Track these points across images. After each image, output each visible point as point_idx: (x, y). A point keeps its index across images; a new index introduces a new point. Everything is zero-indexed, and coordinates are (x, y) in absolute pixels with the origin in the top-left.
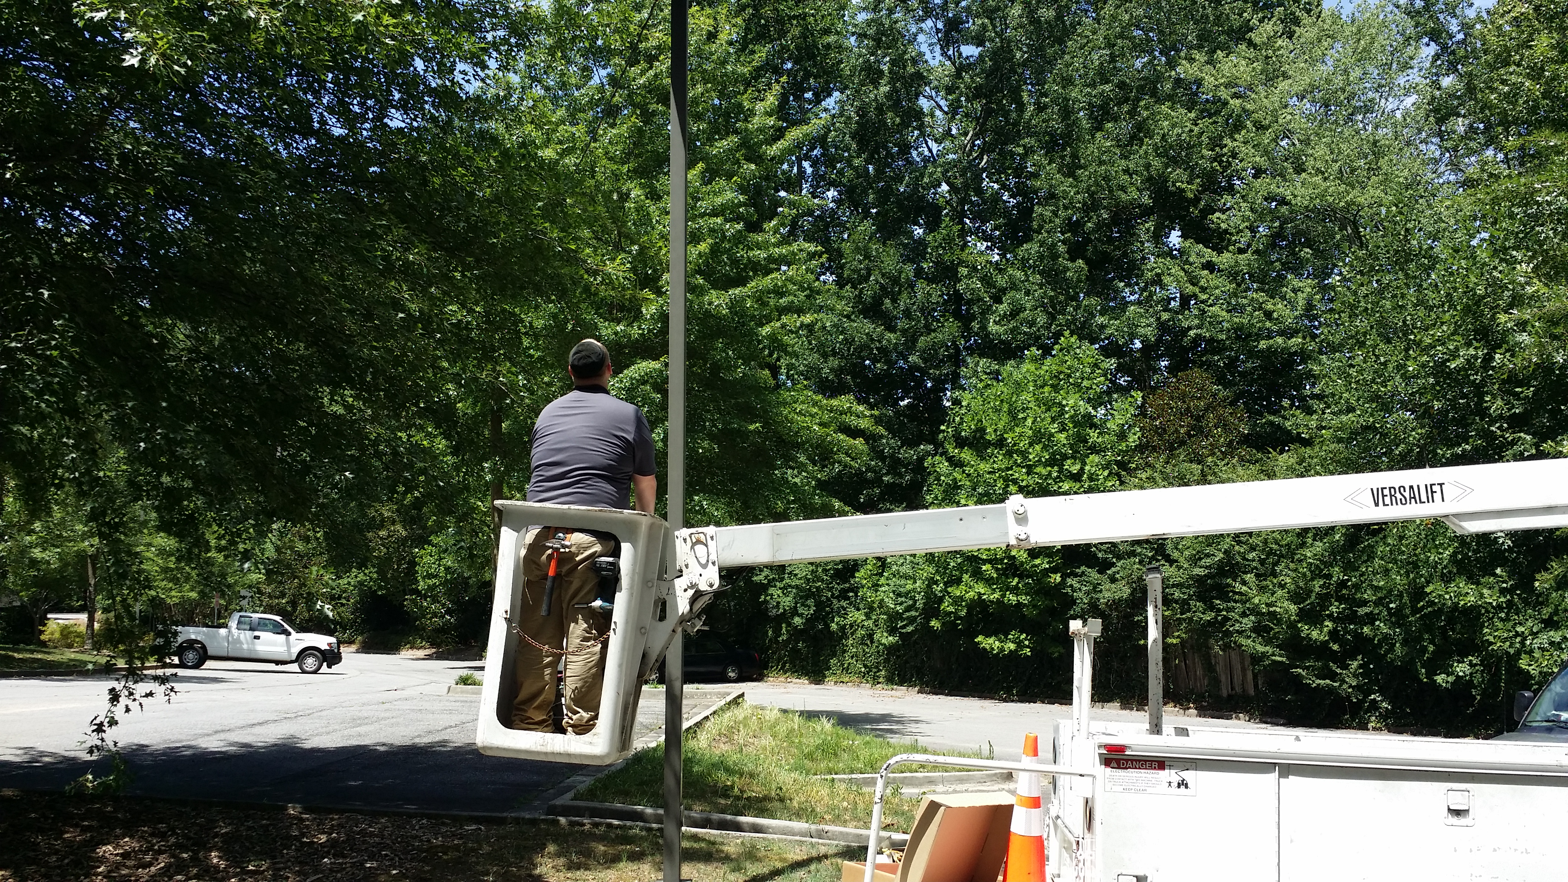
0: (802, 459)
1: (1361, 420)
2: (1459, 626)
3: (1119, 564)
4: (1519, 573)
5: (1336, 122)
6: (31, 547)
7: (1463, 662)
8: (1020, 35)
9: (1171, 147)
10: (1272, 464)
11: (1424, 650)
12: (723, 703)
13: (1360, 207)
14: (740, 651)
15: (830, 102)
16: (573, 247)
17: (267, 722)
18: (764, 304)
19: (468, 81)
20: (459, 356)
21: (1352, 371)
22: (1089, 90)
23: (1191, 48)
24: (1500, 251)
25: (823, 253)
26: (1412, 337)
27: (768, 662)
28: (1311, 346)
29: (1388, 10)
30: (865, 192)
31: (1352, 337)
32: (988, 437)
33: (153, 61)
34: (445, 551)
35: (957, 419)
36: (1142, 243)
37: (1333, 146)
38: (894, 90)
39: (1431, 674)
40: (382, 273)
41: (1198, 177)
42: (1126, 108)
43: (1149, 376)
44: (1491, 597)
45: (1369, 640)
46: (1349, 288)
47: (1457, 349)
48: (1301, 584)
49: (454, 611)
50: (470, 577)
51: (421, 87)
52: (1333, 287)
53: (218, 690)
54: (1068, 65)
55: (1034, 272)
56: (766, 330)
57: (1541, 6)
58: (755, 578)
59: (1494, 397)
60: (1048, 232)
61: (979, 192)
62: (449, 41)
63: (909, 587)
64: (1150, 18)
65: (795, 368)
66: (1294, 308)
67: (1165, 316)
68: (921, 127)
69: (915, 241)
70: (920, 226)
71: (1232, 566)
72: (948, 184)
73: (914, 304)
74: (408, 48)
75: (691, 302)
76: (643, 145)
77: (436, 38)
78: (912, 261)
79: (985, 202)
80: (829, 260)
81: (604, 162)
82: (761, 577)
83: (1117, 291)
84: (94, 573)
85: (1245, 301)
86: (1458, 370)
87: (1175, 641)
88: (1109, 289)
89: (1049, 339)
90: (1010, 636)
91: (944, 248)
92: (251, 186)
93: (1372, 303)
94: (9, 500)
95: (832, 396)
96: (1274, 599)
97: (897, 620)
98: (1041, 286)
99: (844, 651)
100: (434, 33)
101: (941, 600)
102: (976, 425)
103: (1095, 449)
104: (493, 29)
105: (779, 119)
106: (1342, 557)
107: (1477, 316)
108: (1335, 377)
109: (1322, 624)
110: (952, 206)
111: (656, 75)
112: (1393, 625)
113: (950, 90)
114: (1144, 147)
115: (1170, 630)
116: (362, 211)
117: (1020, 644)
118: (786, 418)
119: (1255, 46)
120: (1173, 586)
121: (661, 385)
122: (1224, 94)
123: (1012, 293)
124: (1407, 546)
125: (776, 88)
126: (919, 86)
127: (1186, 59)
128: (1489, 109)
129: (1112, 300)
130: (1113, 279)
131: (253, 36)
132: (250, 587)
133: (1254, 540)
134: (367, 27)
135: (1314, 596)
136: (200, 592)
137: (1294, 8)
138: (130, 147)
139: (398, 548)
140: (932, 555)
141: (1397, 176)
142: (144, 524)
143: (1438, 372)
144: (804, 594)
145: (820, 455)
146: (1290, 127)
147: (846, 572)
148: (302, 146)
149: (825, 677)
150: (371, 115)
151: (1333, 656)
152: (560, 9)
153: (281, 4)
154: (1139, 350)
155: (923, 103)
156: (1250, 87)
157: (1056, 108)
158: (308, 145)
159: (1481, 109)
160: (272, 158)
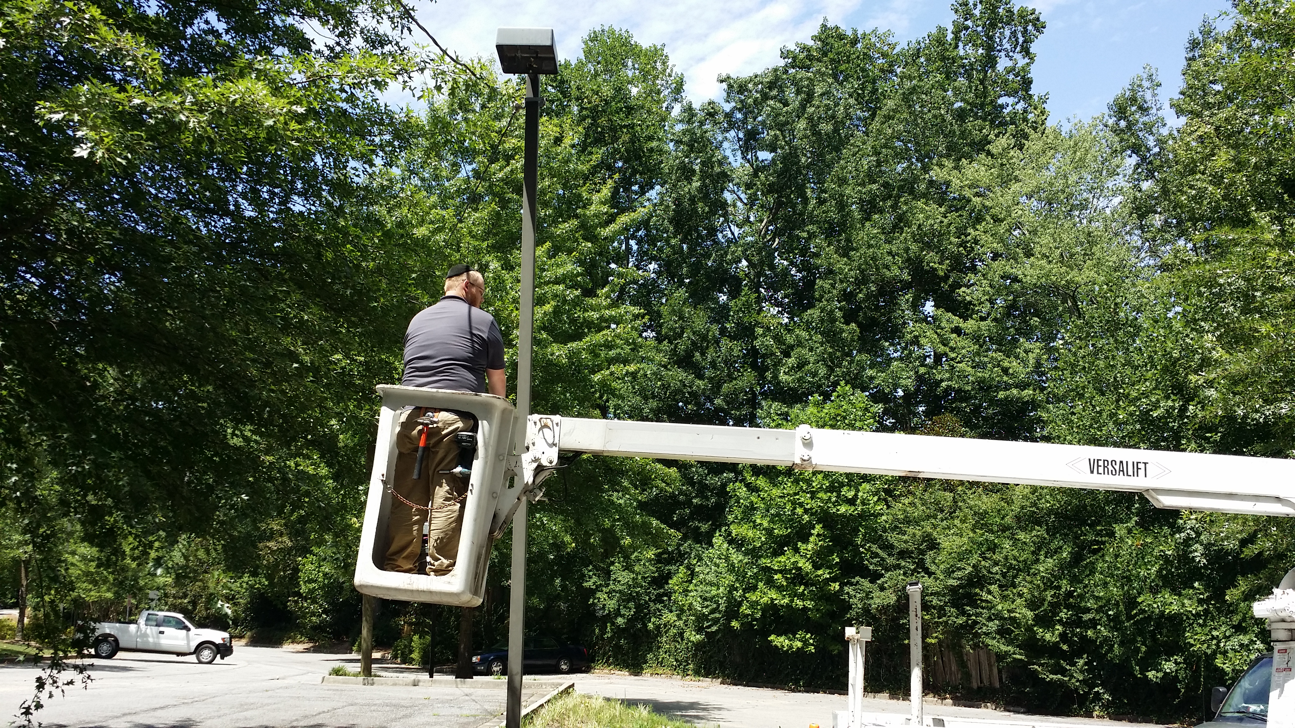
0: (626, 483)
2: (1165, 631)
3: (887, 575)
4: (1212, 587)
5: (1057, 217)
7: (1170, 661)
8: (804, 144)
9: (925, 235)
10: (1010, 493)
11: (1138, 650)
12: (556, 692)
13: (1078, 286)
14: (572, 646)
15: (653, 194)
17: (167, 707)
18: (597, 356)
19: (358, 176)
20: (342, 398)
21: (1074, 418)
22: (859, 188)
23: (941, 156)
24: (1191, 322)
25: (645, 314)
26: (1122, 391)
27: (594, 656)
28: (1040, 397)
29: (1099, 128)
30: (680, 266)
31: (1073, 390)
32: (779, 468)
33: (100, 154)
34: (324, 559)
36: (903, 311)
37: (1055, 236)
38: (704, 185)
39: (1144, 670)
40: (281, 329)
41: (947, 259)
42: (889, 203)
43: (910, 419)
44: (1191, 606)
45: (1092, 641)
46: (1070, 350)
47: (1158, 401)
48: (1036, 594)
49: (329, 611)
50: (343, 583)
51: (320, 178)
52: (1057, 350)
53: (127, 678)
54: (843, 168)
55: (816, 333)
56: (597, 377)
57: (1220, 126)
58: (585, 584)
59: (1189, 440)
60: (828, 301)
61: (772, 267)
62: (344, 143)
63: (714, 592)
64: (909, 132)
65: (621, 408)
66: (1026, 366)
67: (922, 370)
68: (725, 215)
69: (720, 306)
70: (724, 293)
71: (980, 578)
72: (747, 260)
73: (719, 357)
74: (310, 148)
75: (537, 353)
76: (500, 226)
77: (333, 141)
78: (717, 322)
79: (776, 276)
80: (650, 320)
81: (468, 238)
82: (590, 583)
83: (883, 349)
84: (27, 576)
85: (986, 359)
86: (1159, 418)
87: (933, 641)
88: (876, 348)
89: (828, 387)
90: (798, 636)
91: (744, 312)
92: (175, 258)
93: (1089, 363)
96: (1014, 606)
97: (703, 620)
98: (822, 344)
99: (659, 647)
100: (332, 137)
101: (740, 604)
103: (866, 479)
104: (380, 134)
105: (612, 207)
106: (1069, 572)
107: (1174, 374)
108: (1060, 423)
109: (1053, 627)
110: (750, 278)
111: (512, 171)
112: (1112, 629)
113: (748, 186)
114: (904, 235)
115: (929, 632)
116: (267, 279)
117: (805, 642)
119: (992, 156)
120: (932, 594)
122: (968, 193)
123: (799, 349)
124: (1121, 563)
125: (610, 183)
126: (724, 182)
127: (937, 165)
128: (1181, 208)
129: (879, 356)
130: (880, 339)
131: (183, 137)
132: (158, 589)
133: (997, 557)
134: (277, 131)
135: (1046, 603)
136: (115, 593)
137: (1023, 126)
138: (76, 223)
139: (285, 556)
140: (733, 565)
141: (1107, 261)
142: (71, 534)
143: (1143, 420)
144: (626, 598)
145: (640, 481)
146: (1021, 220)
147: (661, 580)
148: (219, 224)
149: (642, 669)
150: (277, 201)
151: (1063, 655)
152: (435, 119)
153: (207, 111)
154: (901, 397)
155: (727, 196)
156: (988, 188)
157: (834, 202)
158: (224, 224)
159: (1174, 208)
160: (194, 235)
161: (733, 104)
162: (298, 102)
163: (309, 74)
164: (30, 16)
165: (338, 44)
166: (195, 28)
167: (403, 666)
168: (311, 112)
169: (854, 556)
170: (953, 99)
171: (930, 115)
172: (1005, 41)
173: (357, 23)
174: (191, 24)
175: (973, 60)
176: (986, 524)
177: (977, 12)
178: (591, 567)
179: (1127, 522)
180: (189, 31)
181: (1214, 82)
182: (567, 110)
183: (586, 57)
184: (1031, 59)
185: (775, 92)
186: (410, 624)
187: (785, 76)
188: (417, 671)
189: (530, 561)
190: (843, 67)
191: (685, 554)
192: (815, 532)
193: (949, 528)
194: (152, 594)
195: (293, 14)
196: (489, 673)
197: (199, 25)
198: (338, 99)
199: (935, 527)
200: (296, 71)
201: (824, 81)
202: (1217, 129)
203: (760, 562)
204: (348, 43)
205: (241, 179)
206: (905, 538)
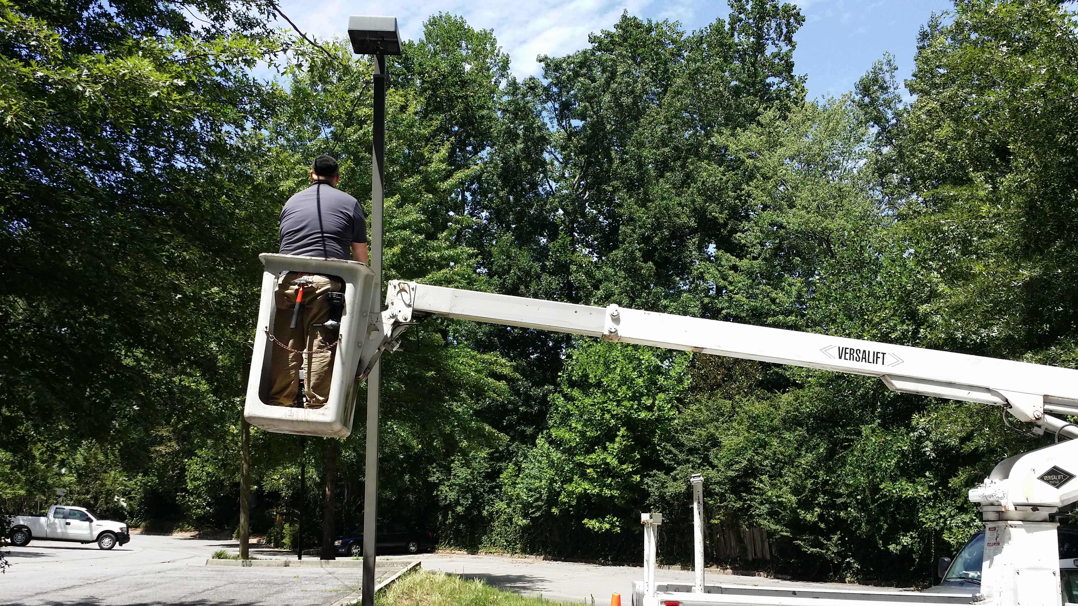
0: (464, 395)
2: (903, 511)
3: (679, 468)
4: (939, 476)
5: (814, 176)
7: (907, 536)
8: (609, 113)
9: (708, 189)
10: (778, 400)
11: (881, 527)
12: (405, 570)
13: (831, 232)
14: (419, 531)
15: (484, 154)
17: (73, 587)
19: (231, 138)
22: (654, 151)
23: (720, 125)
24: (921, 262)
25: (478, 254)
26: (866, 317)
27: (438, 539)
28: (801, 322)
29: (847, 103)
30: (507, 214)
31: (828, 317)
32: (590, 381)
33: (9, 119)
34: (207, 461)
35: (570, 368)
36: (691, 252)
37: (813, 191)
38: (527, 147)
39: (886, 544)
41: (726, 209)
42: (679, 163)
44: (923, 492)
45: (844, 521)
46: (824, 284)
47: (895, 325)
48: (799, 482)
49: (212, 504)
50: (223, 480)
51: (199, 140)
52: (814, 284)
53: (39, 562)
54: (641, 134)
55: (620, 269)
57: (945, 103)
58: (430, 479)
60: (629, 243)
61: (584, 215)
62: (219, 111)
63: (537, 484)
64: (694, 105)
65: (459, 332)
66: (789, 296)
67: (706, 300)
68: (545, 172)
69: (541, 247)
70: (544, 237)
71: (753, 470)
72: (563, 209)
73: (540, 289)
74: (190, 115)
76: (355, 180)
77: (209, 109)
78: (539, 261)
79: (587, 222)
80: (483, 259)
82: (434, 478)
83: (675, 283)
85: (758, 291)
86: (896, 339)
87: (716, 522)
88: (669, 282)
90: (606, 519)
91: (560, 252)
92: (74, 207)
93: (840, 294)
95: (484, 352)
96: (781, 493)
97: (528, 508)
98: (625, 279)
99: (492, 531)
100: (208, 106)
101: (559, 494)
102: (582, 372)
103: (661, 389)
104: (249, 103)
105: (450, 165)
106: (825, 464)
107: (908, 304)
109: (813, 510)
110: (565, 224)
111: (364, 133)
112: (860, 510)
113: (563, 148)
114: (691, 189)
115: (713, 515)
116: (154, 225)
117: (613, 525)
118: (453, 367)
119: (762, 126)
120: (715, 483)
122: (742, 155)
123: (606, 283)
124: (867, 457)
125: (447, 145)
126: (543, 145)
127: (717, 132)
128: (913, 168)
129: (672, 289)
130: (672, 275)
131: (79, 104)
132: (64, 487)
133: (767, 452)
134: (160, 101)
135: (807, 490)
136: (27, 491)
137: (787, 101)
139: (173, 458)
140: (553, 462)
141: (855, 211)
144: (465, 490)
145: (475, 392)
146: (785, 178)
147: (494, 475)
148: (113, 178)
149: (478, 549)
150: (162, 158)
151: (821, 532)
152: (298, 91)
153: (100, 83)
155: (546, 156)
156: (759, 152)
157: (634, 162)
158: (117, 178)
159: (908, 168)
160: (90, 188)
161: (550, 80)
162: (179, 76)
163: (188, 53)
165: (213, 26)
166: (91, 11)
167: (276, 550)
168: (190, 85)
169: (652, 453)
170: (729, 78)
171: (711, 92)
172: (771, 32)
173: (229, 9)
174: (87, 9)
175: (746, 46)
176: (758, 426)
177: (749, 7)
178: (434, 465)
179: (871, 424)
180: (85, 14)
181: (938, 67)
182: (411, 82)
183: (427, 39)
184: (793, 46)
185: (584, 71)
186: (282, 514)
187: (592, 58)
188: (288, 553)
189: (383, 459)
190: (640, 51)
191: (513, 453)
192: (620, 433)
193: (729, 429)
194: (59, 491)
195: (175, 1)
196: (349, 554)
197: (93, 9)
198: (213, 74)
199: (717, 428)
200: (177, 50)
201: (624, 62)
202: (942, 105)
203: (575, 459)
204: (222, 26)
205: (131, 140)
206: (694, 437)
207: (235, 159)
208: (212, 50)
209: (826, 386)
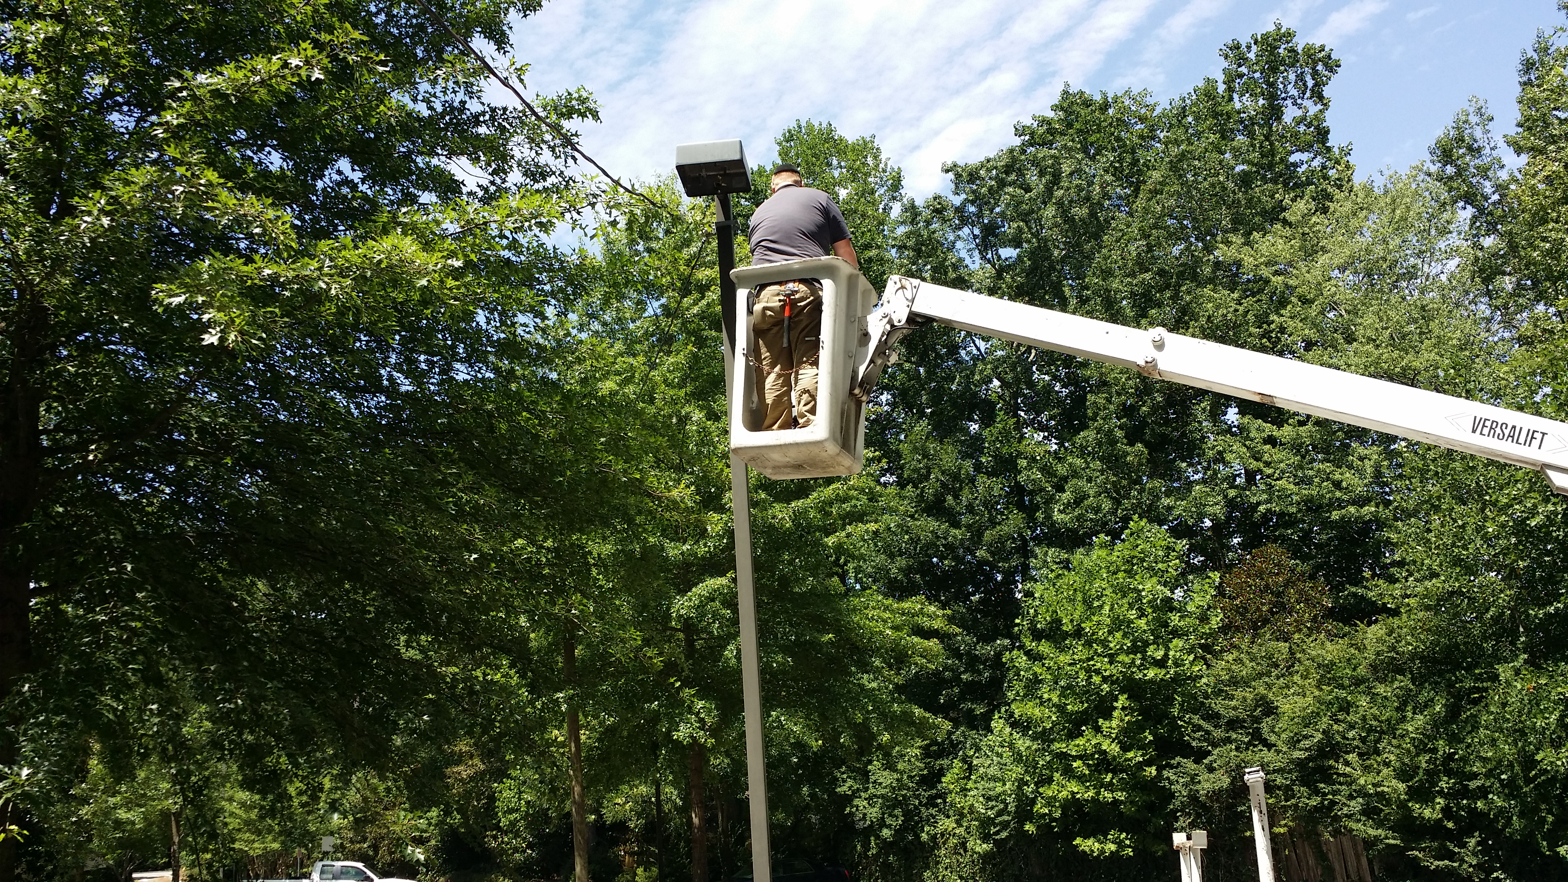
0: (877, 662)
1: (1447, 586)
3: (1215, 752)
5: (1381, 291)
6: (115, 808)
8: (1055, 234)
9: (1218, 327)
10: (1361, 637)
11: (1543, 820)
13: (1417, 372)
14: (829, 868)
16: (638, 476)
18: (828, 514)
19: (529, 332)
20: (531, 593)
21: (1430, 536)
22: (1129, 279)
23: (1226, 231)
25: (882, 457)
26: (1487, 498)
27: (859, 879)
28: (1385, 513)
29: (1420, 178)
30: (918, 394)
31: (1426, 502)
32: (1064, 628)
33: (232, 337)
34: (525, 784)
35: (1032, 611)
36: (1200, 423)
37: (1381, 314)
39: (1553, 846)
40: (454, 518)
42: (1168, 294)
43: (1223, 555)
45: (1484, 815)
46: (1416, 453)
47: (1535, 506)
48: (1406, 761)
49: (535, 845)
50: (549, 810)
51: (484, 340)
52: (1399, 454)
54: (1105, 258)
55: (1093, 459)
56: (830, 541)
58: (838, 790)
60: (1104, 419)
61: (1031, 384)
62: (510, 297)
63: (999, 790)
64: (1183, 207)
65: (863, 571)
66: (1362, 476)
67: (1232, 493)
69: (972, 437)
70: (975, 421)
71: (1333, 747)
72: (999, 379)
73: (976, 499)
74: (471, 306)
75: (755, 516)
76: (699, 369)
77: (496, 295)
78: (971, 456)
79: (1037, 394)
80: (888, 462)
81: (663, 388)
82: (845, 788)
83: (1179, 471)
84: (178, 831)
85: (1311, 473)
86: (1539, 527)
87: (1282, 830)
88: (1171, 470)
89: (1117, 523)
90: (1110, 837)
91: (1001, 442)
92: (325, 448)
93: (1442, 466)
94: (93, 762)
95: (900, 599)
96: (1380, 779)
97: (989, 826)
98: (1102, 472)
99: (938, 863)
100: (495, 291)
101: (1033, 802)
102: (1051, 616)
103: (1176, 633)
104: (550, 281)
106: (1445, 729)
108: (1414, 544)
109: (1433, 802)
110: (1005, 401)
111: (708, 304)
112: (1508, 797)
113: (992, 291)
115: (1276, 820)
116: (433, 462)
117: (1120, 844)
118: (858, 625)
119: (1290, 225)
120: (1274, 771)
121: (731, 601)
122: (1265, 272)
123: (1075, 481)
124: (1510, 713)
127: (1222, 242)
128: (1535, 264)
129: (1176, 481)
130: (1174, 460)
131: (322, 308)
132: (334, 836)
133: (1352, 718)
134: (432, 291)
135: (1421, 772)
136: (283, 843)
137: (1325, 185)
138: (207, 419)
139: (477, 783)
140: (1020, 754)
141: (1451, 338)
142: (226, 777)
143: (1519, 531)
144: (891, 804)
145: (895, 659)
146: (1336, 299)
147: (932, 778)
148: (373, 403)
150: (437, 370)
151: (1449, 835)
152: (612, 254)
153: (349, 275)
154: (1209, 529)
156: (1290, 264)
157: (1099, 300)
158: (379, 403)
159: (1526, 265)
160: (344, 420)
161: (964, 196)
162: (453, 254)
163: (463, 223)
164: (136, 189)
165: (493, 183)
166: (326, 180)
168: (469, 264)
169: (1171, 732)
170: (1232, 162)
171: (1206, 185)
172: (1290, 87)
173: (512, 157)
174: (322, 177)
175: (1253, 113)
176: (1334, 679)
177: (1252, 56)
178: (844, 769)
179: (1513, 661)
180: (320, 184)
184: (1325, 105)
185: (1013, 177)
186: (632, 854)
187: (1023, 157)
189: (771, 765)
190: (1093, 138)
191: (958, 744)
192: (1119, 705)
193: (1288, 687)
194: (326, 840)
195: (438, 155)
197: (330, 177)
198: (498, 247)
199: (1269, 687)
200: (448, 221)
201: (1071, 157)
203: (1053, 747)
204: (504, 181)
205: (394, 350)
206: (1233, 703)
207: (534, 361)
208: (494, 216)
209: (1434, 609)
